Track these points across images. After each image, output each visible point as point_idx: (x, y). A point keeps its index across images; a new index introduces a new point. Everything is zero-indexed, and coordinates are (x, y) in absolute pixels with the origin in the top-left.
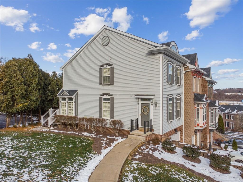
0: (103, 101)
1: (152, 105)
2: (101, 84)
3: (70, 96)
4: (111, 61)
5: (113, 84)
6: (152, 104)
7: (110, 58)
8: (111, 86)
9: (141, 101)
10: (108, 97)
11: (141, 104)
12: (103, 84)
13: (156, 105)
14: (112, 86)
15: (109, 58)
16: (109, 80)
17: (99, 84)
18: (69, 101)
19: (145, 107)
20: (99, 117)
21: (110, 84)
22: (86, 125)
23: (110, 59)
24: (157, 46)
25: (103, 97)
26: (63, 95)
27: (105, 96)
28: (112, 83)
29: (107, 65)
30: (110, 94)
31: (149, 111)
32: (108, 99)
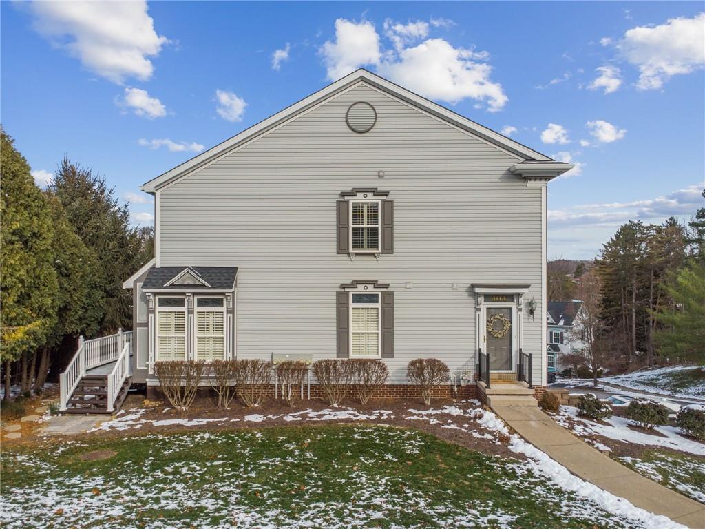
0: (352, 305)
1: (519, 313)
2: (342, 249)
3: (215, 288)
4: (381, 181)
5: (392, 253)
6: (520, 310)
7: (381, 174)
8: (381, 258)
9: (485, 301)
10: (371, 290)
11: (487, 308)
12: (351, 250)
13: (532, 312)
14: (385, 258)
15: (377, 173)
16: (377, 240)
17: (335, 251)
18: (197, 309)
19: (497, 317)
20: (336, 355)
21: (380, 251)
22: (280, 386)
23: (380, 176)
24: (536, 160)
25: (352, 292)
26: (172, 286)
27: (360, 290)
28: (389, 249)
29: (367, 194)
30: (379, 282)
31: (511, 327)
32: (372, 298)
